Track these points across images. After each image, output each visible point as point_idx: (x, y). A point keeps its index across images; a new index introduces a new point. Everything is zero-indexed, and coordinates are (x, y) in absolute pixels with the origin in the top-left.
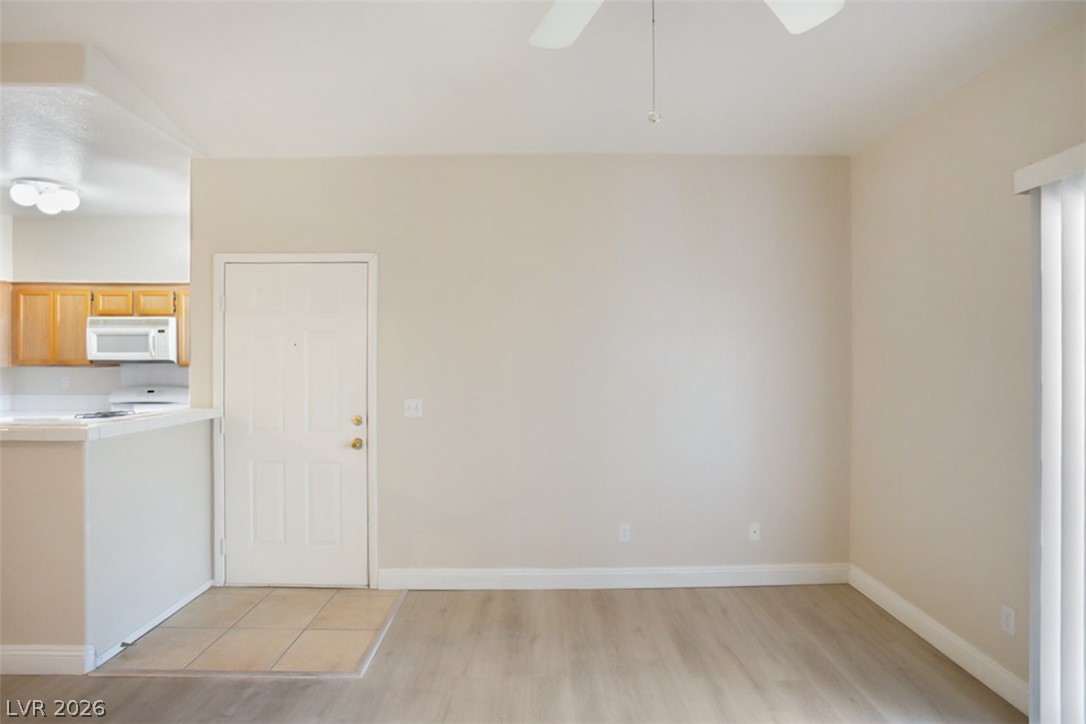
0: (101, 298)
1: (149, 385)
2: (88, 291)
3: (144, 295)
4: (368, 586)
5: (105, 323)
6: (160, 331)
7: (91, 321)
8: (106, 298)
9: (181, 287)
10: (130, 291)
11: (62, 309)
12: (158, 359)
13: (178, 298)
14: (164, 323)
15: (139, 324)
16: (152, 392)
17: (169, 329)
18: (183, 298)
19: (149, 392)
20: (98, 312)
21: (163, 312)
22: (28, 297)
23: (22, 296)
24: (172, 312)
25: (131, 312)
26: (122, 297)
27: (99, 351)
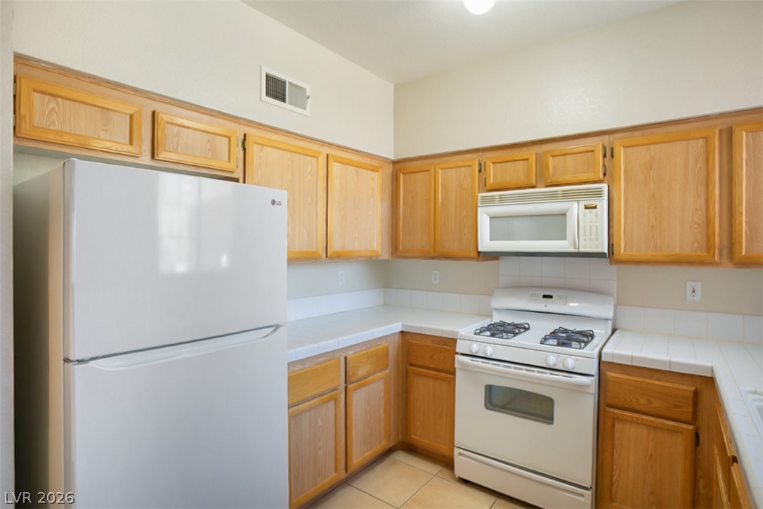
0: (495, 163)
1: (545, 287)
2: (474, 160)
3: (554, 156)
6: (589, 207)
7: (484, 198)
8: (499, 166)
9: (617, 136)
10: (532, 153)
11: (443, 186)
12: (582, 250)
13: (609, 154)
14: (598, 194)
15: (552, 197)
16: (551, 297)
17: (603, 204)
18: (621, 153)
19: (545, 296)
20: (488, 187)
21: (584, 177)
22: (407, 176)
23: (402, 176)
24: (601, 176)
25: (534, 183)
26: (521, 162)
27: (490, 240)
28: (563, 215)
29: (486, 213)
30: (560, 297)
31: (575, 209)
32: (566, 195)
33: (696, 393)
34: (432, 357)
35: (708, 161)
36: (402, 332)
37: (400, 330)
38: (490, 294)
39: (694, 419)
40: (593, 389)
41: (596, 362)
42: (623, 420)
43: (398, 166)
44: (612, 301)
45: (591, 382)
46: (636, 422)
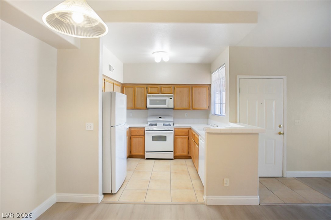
0: (150, 88)
1: (160, 115)
2: (146, 86)
3: (163, 88)
4: (283, 176)
5: (153, 96)
6: (170, 99)
7: (148, 95)
8: (151, 88)
9: (175, 85)
10: (159, 86)
11: (137, 92)
12: (169, 107)
13: (174, 88)
14: (172, 96)
15: (163, 96)
16: (161, 117)
17: (173, 98)
18: (176, 89)
19: (160, 117)
20: (149, 93)
21: (169, 93)
22: (126, 88)
23: (125, 88)
24: (172, 93)
25: (159, 93)
26: (156, 88)
27: (150, 105)
28: (165, 100)
29: (149, 99)
30: (163, 117)
31: (168, 99)
32: (166, 96)
33: (188, 131)
34: (138, 132)
35: (189, 92)
36: (129, 128)
37: (129, 127)
38: (147, 118)
39: (188, 135)
40: (173, 133)
41: (173, 128)
42: (178, 138)
43: (123, 85)
44: (173, 118)
45: (173, 131)
46: (180, 138)
